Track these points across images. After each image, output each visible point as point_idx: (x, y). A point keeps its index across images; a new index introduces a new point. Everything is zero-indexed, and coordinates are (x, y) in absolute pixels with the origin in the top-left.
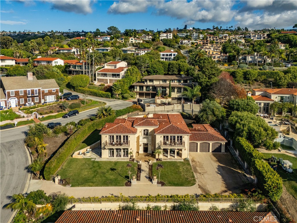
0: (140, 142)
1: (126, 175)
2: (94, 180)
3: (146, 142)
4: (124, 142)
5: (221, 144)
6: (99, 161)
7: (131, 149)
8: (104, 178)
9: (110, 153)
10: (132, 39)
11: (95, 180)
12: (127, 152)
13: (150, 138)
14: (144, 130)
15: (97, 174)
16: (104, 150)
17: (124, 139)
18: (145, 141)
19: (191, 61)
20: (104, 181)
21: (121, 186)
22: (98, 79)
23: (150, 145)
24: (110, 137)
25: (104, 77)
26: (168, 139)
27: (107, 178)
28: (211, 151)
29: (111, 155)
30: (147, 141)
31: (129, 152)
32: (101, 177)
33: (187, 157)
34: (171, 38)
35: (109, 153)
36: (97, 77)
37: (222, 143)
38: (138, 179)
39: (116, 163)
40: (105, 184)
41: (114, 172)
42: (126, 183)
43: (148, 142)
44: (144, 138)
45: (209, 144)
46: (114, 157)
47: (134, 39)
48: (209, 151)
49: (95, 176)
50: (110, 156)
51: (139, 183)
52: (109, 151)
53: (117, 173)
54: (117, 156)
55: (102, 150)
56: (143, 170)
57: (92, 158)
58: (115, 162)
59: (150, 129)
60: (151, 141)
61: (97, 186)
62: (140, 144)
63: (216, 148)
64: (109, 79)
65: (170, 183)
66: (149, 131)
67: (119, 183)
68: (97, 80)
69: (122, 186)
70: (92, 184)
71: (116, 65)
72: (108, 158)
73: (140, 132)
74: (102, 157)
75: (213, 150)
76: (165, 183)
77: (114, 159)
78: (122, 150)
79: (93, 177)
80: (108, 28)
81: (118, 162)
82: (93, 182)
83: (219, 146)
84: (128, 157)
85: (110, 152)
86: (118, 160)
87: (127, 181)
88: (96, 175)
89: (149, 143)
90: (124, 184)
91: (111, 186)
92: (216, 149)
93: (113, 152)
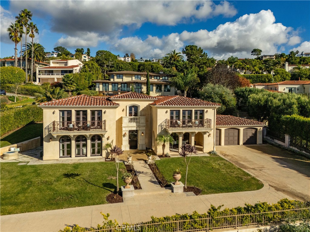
0: (124, 129)
1: (105, 182)
2: (21, 197)
3: (135, 129)
4: (93, 124)
5: (256, 129)
6: (36, 165)
7: (108, 139)
8: (48, 192)
9: (61, 148)
10: (85, 57)
11: (23, 198)
12: (100, 145)
13: (143, 120)
14: (131, 108)
15: (29, 186)
16: (49, 141)
17: (93, 119)
18: (133, 126)
19: (165, 64)
20: (48, 198)
21: (97, 204)
22: (39, 78)
23: (143, 133)
24: (63, 114)
25: (50, 75)
26: (178, 117)
27: (57, 191)
28: (241, 142)
29: (63, 154)
30: (138, 126)
31: (104, 144)
32: (40, 190)
33: (212, 150)
34: (130, 61)
35: (60, 150)
36: (38, 76)
37: (259, 128)
38: (137, 186)
39: (76, 166)
40: (52, 204)
41: (75, 180)
42: (110, 196)
43: (138, 129)
44: (131, 120)
45: (239, 130)
46: (71, 157)
47: (87, 57)
48: (238, 144)
49: (24, 190)
50: (61, 155)
51: (141, 194)
52: (61, 145)
53: (82, 180)
54: (78, 155)
55: (44, 143)
56: (140, 172)
57: (20, 162)
58: (74, 164)
59: (142, 105)
60: (144, 126)
61: (28, 210)
62: (123, 133)
63: (249, 137)
64: (57, 78)
65: (210, 188)
66: (141, 109)
67: (89, 198)
68: (38, 80)
69: (101, 204)
70: (14, 207)
71: (67, 62)
72: (57, 160)
73: (123, 111)
74: (45, 158)
75: (245, 141)
76: (201, 188)
77: (72, 160)
78: (89, 142)
79: (18, 193)
80: (54, 49)
81: (80, 164)
82: (16, 204)
83: (253, 134)
84: (101, 155)
85: (63, 147)
86: (81, 162)
87: (111, 193)
88: (28, 188)
89: (141, 130)
90: (105, 200)
91: (68, 207)
92: (248, 139)
93: (69, 146)
